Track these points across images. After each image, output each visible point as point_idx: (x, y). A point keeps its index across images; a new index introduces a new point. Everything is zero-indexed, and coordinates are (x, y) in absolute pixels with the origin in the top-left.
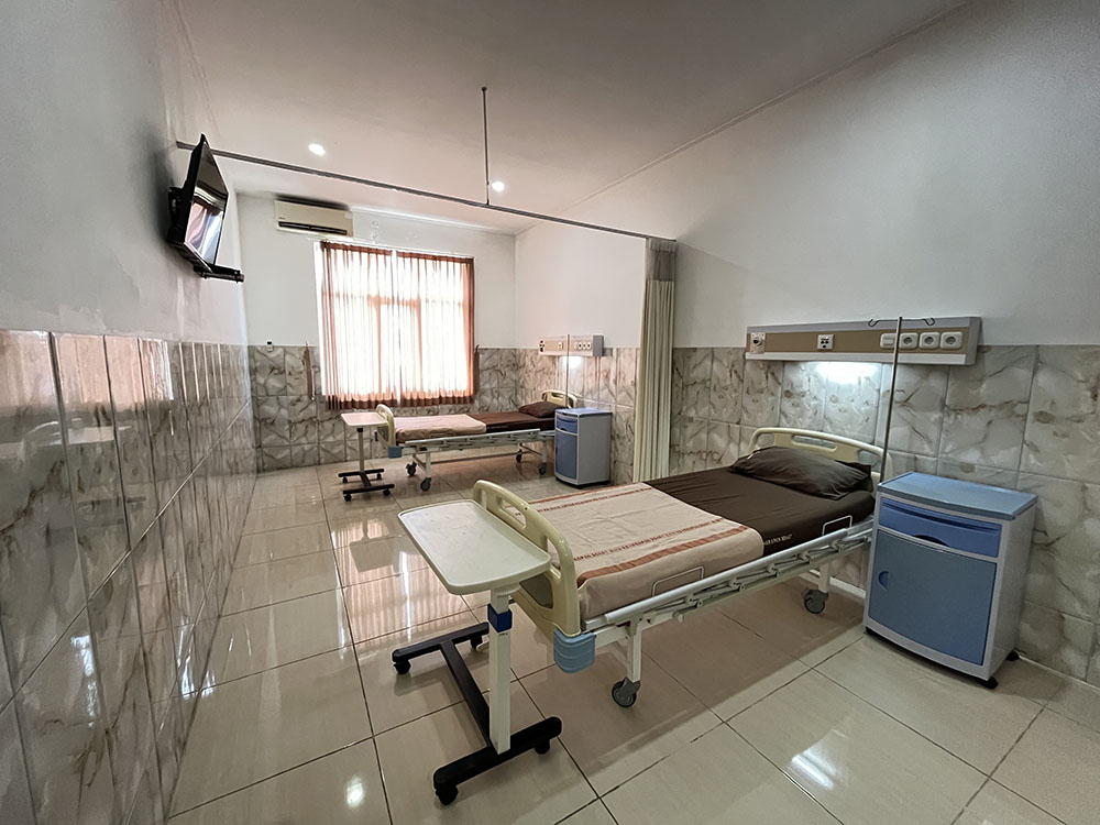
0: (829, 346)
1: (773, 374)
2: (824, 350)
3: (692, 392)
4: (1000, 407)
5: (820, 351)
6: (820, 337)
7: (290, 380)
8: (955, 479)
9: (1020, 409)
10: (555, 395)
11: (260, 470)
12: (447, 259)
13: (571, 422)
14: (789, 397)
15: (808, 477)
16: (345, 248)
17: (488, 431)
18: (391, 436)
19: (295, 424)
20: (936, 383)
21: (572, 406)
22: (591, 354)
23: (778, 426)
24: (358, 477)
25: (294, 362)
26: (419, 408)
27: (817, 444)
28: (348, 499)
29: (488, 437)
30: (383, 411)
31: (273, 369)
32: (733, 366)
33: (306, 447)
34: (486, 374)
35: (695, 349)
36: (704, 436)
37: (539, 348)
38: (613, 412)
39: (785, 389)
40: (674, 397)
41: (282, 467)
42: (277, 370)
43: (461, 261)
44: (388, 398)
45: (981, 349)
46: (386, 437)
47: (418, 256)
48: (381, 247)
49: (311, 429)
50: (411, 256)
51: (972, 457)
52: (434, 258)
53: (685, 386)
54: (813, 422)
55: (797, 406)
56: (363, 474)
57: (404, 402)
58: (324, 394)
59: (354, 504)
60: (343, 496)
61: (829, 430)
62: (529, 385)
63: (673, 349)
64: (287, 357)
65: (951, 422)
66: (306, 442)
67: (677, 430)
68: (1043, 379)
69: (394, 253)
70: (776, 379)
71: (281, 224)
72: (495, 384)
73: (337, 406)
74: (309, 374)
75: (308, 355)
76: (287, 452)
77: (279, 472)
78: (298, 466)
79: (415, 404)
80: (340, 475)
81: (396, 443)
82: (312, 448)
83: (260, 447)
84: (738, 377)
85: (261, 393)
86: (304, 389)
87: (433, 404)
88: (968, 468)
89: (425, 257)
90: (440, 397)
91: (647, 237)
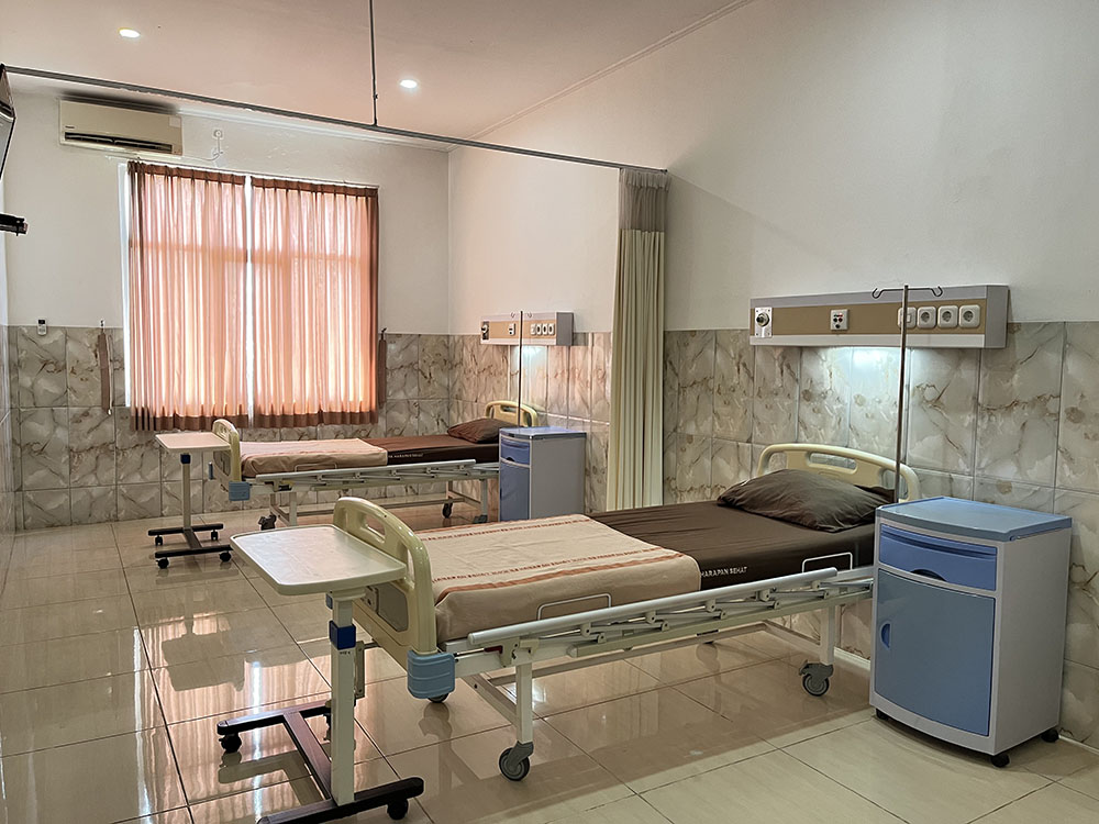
0: (843, 325)
1: (789, 367)
2: (838, 331)
3: (691, 395)
4: (1033, 404)
5: (834, 332)
6: (833, 312)
7: (73, 381)
8: (993, 503)
9: (1052, 406)
10: (506, 408)
11: (20, 528)
12: (335, 190)
13: (521, 448)
14: (808, 400)
15: (806, 505)
16: (168, 173)
17: (391, 462)
18: (234, 467)
19: (79, 452)
20: (967, 373)
21: (530, 425)
22: (553, 341)
23: (796, 442)
24: (181, 537)
25: (82, 352)
26: (284, 430)
27: (842, 465)
28: (163, 565)
29: (390, 472)
30: (224, 429)
31: (45, 364)
32: (740, 357)
33: (96, 491)
34: (399, 376)
35: (693, 333)
36: (707, 462)
37: (480, 333)
38: (588, 431)
39: (804, 388)
40: (667, 407)
41: (53, 524)
42: (53, 364)
43: (357, 193)
44: (233, 413)
45: (1010, 328)
46: (225, 468)
47: (288, 186)
48: (226, 170)
49: (104, 461)
50: (276, 184)
51: (1008, 472)
52: (314, 189)
53: (682, 388)
54: (837, 433)
55: (819, 412)
56: (189, 532)
57: (260, 419)
58: (128, 405)
59: (172, 574)
60: (155, 562)
61: (856, 445)
62: (469, 395)
63: (665, 333)
64: (70, 345)
65: (985, 427)
66: (97, 482)
67: (672, 456)
68: (1073, 366)
69: (248, 180)
70: (792, 374)
71: (69, 136)
72: (413, 392)
73: (147, 423)
74: (104, 372)
75: (104, 343)
76: (63, 499)
77: (49, 530)
78: (79, 523)
79: (278, 423)
80: (151, 533)
81: (240, 480)
82: (105, 495)
83: (20, 490)
84: (748, 372)
85: (26, 402)
86: (95, 397)
87: (308, 424)
88: (1005, 487)
89: (300, 187)
90: (320, 412)
91: (621, 167)
